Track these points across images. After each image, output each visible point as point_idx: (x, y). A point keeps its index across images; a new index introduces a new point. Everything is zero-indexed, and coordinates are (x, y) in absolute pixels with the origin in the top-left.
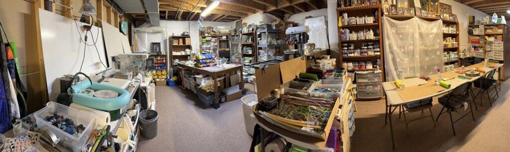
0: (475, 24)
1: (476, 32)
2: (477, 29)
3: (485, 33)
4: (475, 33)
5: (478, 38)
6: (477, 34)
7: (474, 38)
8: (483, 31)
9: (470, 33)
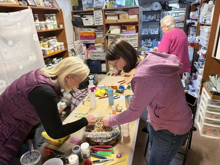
0: (84, 9)
1: (88, 21)
2: (89, 17)
3: (104, 21)
4: (86, 23)
5: (93, 30)
6: (91, 24)
7: (86, 30)
8: (102, 19)
9: (77, 23)
